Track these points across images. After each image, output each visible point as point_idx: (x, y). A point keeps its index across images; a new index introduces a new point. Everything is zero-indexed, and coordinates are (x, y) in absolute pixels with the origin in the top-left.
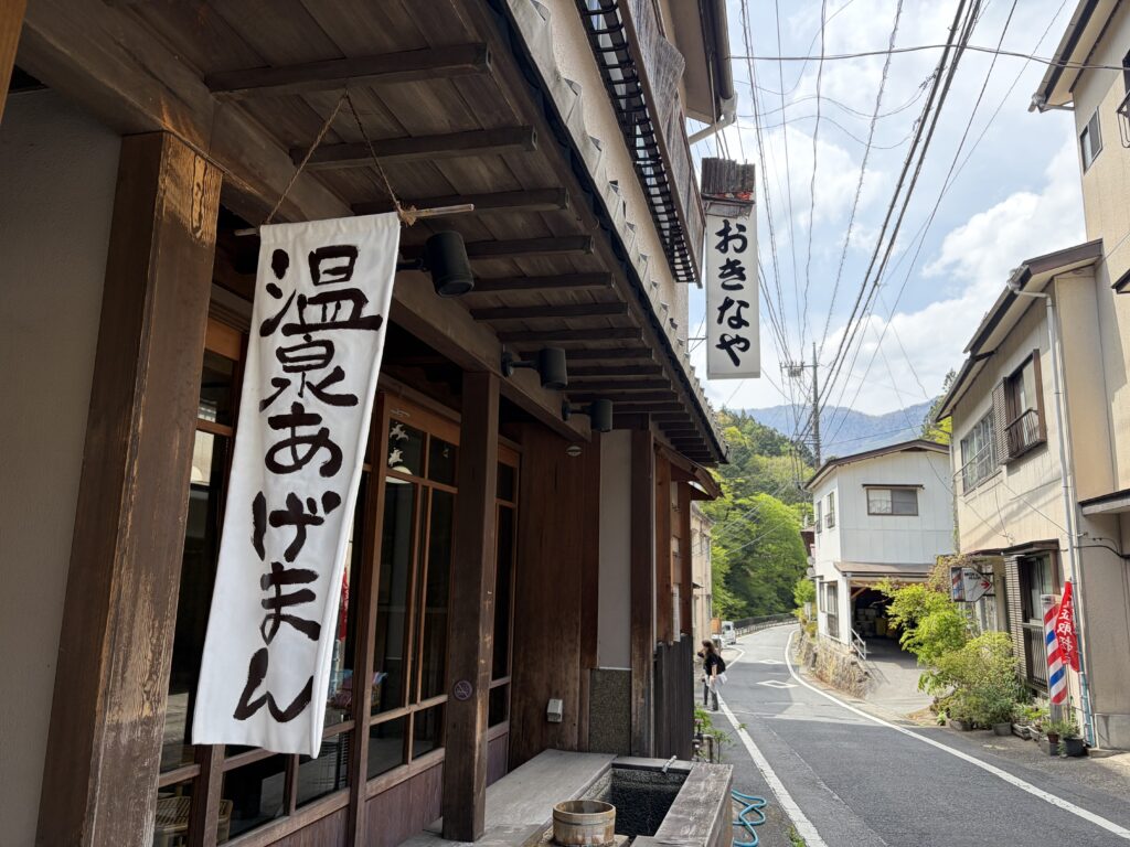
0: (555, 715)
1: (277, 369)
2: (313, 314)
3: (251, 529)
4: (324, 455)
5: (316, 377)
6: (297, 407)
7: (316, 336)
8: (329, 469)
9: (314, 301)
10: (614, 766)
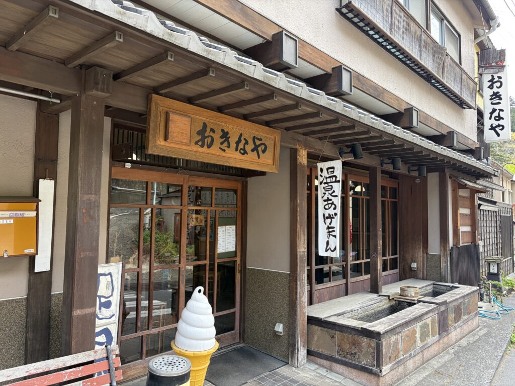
0: (414, 268)
1: (324, 191)
2: (328, 180)
3: (323, 220)
4: (333, 206)
5: (330, 192)
6: (328, 198)
7: (330, 184)
8: (335, 209)
9: (329, 178)
10: (434, 284)
